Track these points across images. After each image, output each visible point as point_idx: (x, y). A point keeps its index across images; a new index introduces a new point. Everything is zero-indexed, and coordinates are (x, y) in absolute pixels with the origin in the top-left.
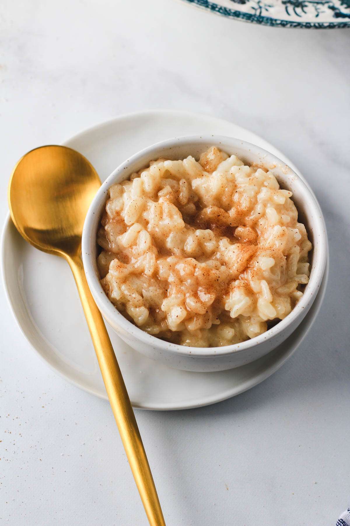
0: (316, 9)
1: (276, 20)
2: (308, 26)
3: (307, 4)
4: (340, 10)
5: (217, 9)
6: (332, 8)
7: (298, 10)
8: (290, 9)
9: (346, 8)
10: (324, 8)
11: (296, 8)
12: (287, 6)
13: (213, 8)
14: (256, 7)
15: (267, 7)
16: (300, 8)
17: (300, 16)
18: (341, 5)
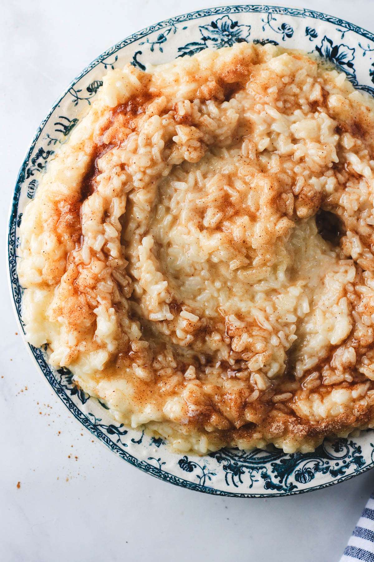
0: (251, 476)
1: (216, 491)
2: (243, 496)
3: (244, 469)
4: (270, 479)
5: (168, 479)
6: (265, 476)
7: (236, 478)
8: (229, 476)
9: (276, 477)
10: (258, 475)
11: (234, 476)
12: (227, 473)
13: (165, 477)
14: (201, 475)
15: (210, 475)
16: (238, 476)
17: (237, 486)
18: (273, 472)
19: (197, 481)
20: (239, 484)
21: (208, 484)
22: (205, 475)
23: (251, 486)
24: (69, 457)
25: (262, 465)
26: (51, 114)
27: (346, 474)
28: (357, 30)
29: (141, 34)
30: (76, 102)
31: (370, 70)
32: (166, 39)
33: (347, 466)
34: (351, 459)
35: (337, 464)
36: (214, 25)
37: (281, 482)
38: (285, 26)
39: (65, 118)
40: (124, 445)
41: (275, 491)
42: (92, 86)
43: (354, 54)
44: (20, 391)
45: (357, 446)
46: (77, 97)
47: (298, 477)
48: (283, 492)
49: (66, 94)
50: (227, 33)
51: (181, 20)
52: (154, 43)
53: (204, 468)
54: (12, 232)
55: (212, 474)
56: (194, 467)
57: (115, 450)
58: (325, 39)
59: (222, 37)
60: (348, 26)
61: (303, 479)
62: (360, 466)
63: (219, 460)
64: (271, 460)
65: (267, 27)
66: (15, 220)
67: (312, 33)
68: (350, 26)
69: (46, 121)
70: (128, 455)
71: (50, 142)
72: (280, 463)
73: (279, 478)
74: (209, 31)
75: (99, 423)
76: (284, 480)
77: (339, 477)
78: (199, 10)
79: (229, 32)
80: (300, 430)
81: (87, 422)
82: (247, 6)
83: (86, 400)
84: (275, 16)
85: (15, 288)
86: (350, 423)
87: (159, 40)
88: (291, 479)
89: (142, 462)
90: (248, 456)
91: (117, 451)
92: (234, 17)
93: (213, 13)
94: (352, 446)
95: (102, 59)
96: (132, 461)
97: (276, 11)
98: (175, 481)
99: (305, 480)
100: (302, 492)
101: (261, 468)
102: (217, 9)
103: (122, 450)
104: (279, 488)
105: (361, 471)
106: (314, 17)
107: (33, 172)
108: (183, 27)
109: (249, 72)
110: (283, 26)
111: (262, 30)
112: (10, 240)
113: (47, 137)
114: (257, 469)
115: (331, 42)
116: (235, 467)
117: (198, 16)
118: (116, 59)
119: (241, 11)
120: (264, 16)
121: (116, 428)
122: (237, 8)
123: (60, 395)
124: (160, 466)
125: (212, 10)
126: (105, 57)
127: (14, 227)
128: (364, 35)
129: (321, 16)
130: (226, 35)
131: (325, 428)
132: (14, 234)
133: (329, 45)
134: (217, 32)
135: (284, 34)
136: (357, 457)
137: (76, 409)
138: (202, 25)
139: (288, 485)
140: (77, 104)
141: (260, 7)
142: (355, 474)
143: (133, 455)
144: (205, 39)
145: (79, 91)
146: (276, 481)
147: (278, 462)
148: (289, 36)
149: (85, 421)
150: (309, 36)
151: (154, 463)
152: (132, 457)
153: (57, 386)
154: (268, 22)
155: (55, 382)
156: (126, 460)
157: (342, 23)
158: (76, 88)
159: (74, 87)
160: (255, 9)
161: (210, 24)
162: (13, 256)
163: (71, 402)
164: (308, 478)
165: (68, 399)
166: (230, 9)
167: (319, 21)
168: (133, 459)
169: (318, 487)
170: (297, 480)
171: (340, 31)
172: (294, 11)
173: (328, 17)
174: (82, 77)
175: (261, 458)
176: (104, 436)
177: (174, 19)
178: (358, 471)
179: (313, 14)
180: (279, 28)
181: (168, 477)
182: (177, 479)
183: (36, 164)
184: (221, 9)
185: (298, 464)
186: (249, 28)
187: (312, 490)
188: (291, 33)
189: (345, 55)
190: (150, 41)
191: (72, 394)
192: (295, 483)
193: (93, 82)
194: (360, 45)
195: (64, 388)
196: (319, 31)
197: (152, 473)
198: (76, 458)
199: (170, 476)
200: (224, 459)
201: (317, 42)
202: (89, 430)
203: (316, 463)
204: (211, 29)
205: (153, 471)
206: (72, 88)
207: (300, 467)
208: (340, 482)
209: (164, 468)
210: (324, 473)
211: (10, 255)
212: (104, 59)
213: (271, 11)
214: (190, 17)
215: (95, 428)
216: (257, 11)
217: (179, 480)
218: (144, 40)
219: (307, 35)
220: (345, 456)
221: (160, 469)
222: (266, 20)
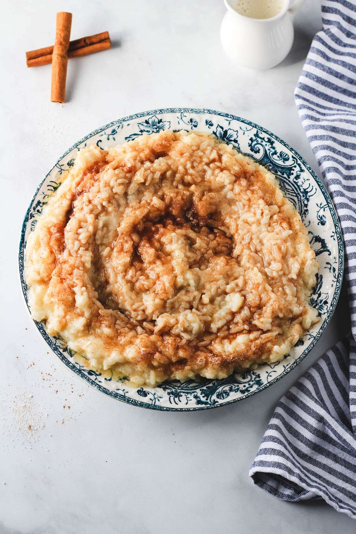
0: (187, 398)
1: (163, 408)
2: (181, 410)
3: (182, 394)
4: (200, 398)
5: (130, 402)
6: (196, 397)
7: (177, 399)
8: (172, 398)
9: (203, 397)
10: (191, 397)
11: (175, 398)
12: (170, 397)
13: (129, 401)
14: (153, 398)
15: (159, 398)
16: (178, 398)
17: (177, 404)
18: (201, 394)
19: (150, 402)
20: (179, 402)
21: (157, 403)
22: (155, 398)
23: (187, 403)
24: (64, 407)
25: (194, 391)
26: (44, 180)
27: (251, 392)
28: (238, 119)
29: (101, 129)
30: (60, 172)
31: (249, 143)
32: (117, 132)
33: (251, 387)
34: (253, 382)
35: (245, 386)
36: (147, 122)
37: (207, 399)
38: (192, 120)
39: (54, 182)
40: (100, 382)
41: (203, 406)
42: (70, 162)
43: (238, 134)
44: (29, 366)
45: (257, 374)
46: (61, 169)
47: (218, 396)
48: (208, 405)
49: (54, 167)
50: (156, 127)
51: (125, 120)
52: (109, 135)
53: (155, 394)
54: (21, 252)
55: (160, 397)
56: (147, 394)
57: (94, 385)
58: (219, 126)
59: (153, 130)
60: (232, 117)
61: (222, 397)
62: (260, 386)
63: (164, 389)
64: (200, 387)
65: (181, 121)
66: (23, 245)
67: (210, 123)
68: (233, 117)
69: (42, 184)
70: (102, 388)
71: (45, 197)
72: (206, 389)
73: (206, 398)
74: (144, 126)
75: (82, 368)
76: (209, 398)
77: (246, 393)
78: (137, 113)
79: (157, 126)
80: (216, 360)
81: (74, 368)
82: (167, 109)
83: (73, 355)
84: (185, 114)
85: (24, 286)
86: (249, 355)
87: (112, 133)
88: (214, 397)
89: (112, 392)
90: (184, 386)
91: (95, 386)
92: (160, 117)
93: (146, 115)
94: (254, 375)
95: (76, 146)
96: (106, 391)
97: (186, 111)
98: (135, 403)
99: (223, 397)
100: (222, 405)
101: (193, 392)
102: (148, 112)
103: (98, 385)
104: (206, 403)
105: (261, 389)
106: (210, 113)
107: (34, 215)
108: (127, 124)
109: (170, 145)
110: (191, 120)
111: (178, 124)
112: (20, 256)
113: (42, 194)
114: (191, 393)
115: (222, 128)
116: (176, 393)
117: (137, 117)
118: (86, 145)
119: (163, 112)
120: (179, 115)
121: (94, 372)
122: (161, 111)
123: (56, 352)
124: (125, 394)
125: (145, 113)
126: (78, 144)
127: (23, 249)
128: (243, 121)
129: (215, 113)
130: (155, 128)
131: (233, 359)
132: (22, 253)
133: (221, 130)
134: (149, 126)
135: (192, 125)
136: (257, 380)
137: (66, 360)
138: (139, 123)
139: (212, 401)
140: (61, 173)
141: (175, 109)
142: (257, 391)
143: (106, 388)
144: (141, 131)
145: (62, 165)
146: (203, 399)
147: (205, 388)
148: (196, 126)
149: (73, 367)
150: (208, 125)
151: (121, 392)
152: (105, 389)
153: (54, 346)
154: (181, 118)
155: (52, 343)
156: (101, 391)
157: (228, 115)
158: (60, 163)
159: (59, 163)
160: (172, 111)
161: (144, 121)
162: (22, 266)
163: (63, 356)
164: (225, 396)
165: (61, 354)
166: (157, 112)
167: (213, 115)
168: (106, 390)
169: (232, 401)
170: (218, 398)
171: (227, 120)
172: (197, 110)
173: (219, 113)
174: (64, 156)
175: (193, 387)
176: (86, 376)
177: (121, 120)
178: (259, 389)
179: (209, 112)
180: (188, 122)
181: (130, 400)
182: (136, 401)
183: (36, 210)
184: (151, 112)
185: (218, 388)
186: (169, 123)
187: (229, 403)
188: (197, 124)
189: (232, 135)
190: (106, 134)
191: (63, 351)
192: (217, 400)
193: (71, 159)
194: (241, 128)
195: (58, 347)
196: (214, 122)
197: (119, 398)
198: (69, 407)
199: (131, 400)
200: (168, 388)
201: (213, 129)
202: (76, 373)
203: (231, 387)
204: (145, 124)
205: (120, 397)
206: (58, 164)
207: (220, 390)
208: (247, 397)
209: (127, 395)
210: (236, 392)
211: (20, 266)
212: (77, 146)
213: (182, 111)
214: (131, 118)
215: (80, 372)
216: (174, 112)
217: (137, 402)
218: (103, 133)
219: (207, 125)
220: (249, 381)
221: (125, 396)
222: (180, 117)
